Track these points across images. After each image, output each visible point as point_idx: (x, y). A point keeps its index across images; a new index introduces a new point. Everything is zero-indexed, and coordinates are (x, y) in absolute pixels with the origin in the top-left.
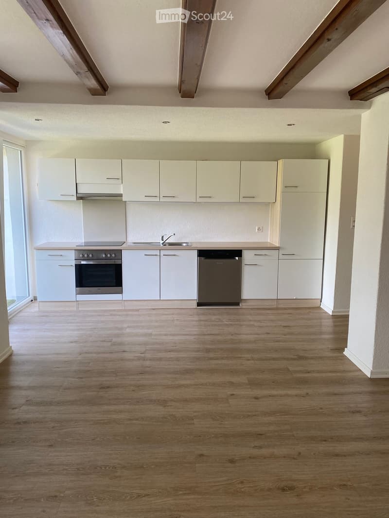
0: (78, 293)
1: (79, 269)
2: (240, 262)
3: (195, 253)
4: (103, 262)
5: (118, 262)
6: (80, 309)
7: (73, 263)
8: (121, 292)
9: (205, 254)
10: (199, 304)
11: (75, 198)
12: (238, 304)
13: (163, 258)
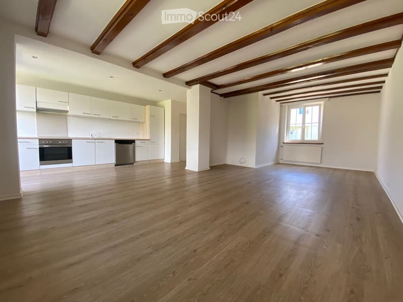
0: (41, 164)
1: (42, 150)
2: (134, 145)
3: (114, 141)
4: (60, 146)
5: (69, 146)
6: (42, 174)
7: (38, 147)
8: (72, 162)
9: (118, 142)
10: (116, 166)
11: (35, 110)
12: (133, 164)
13: (96, 144)
